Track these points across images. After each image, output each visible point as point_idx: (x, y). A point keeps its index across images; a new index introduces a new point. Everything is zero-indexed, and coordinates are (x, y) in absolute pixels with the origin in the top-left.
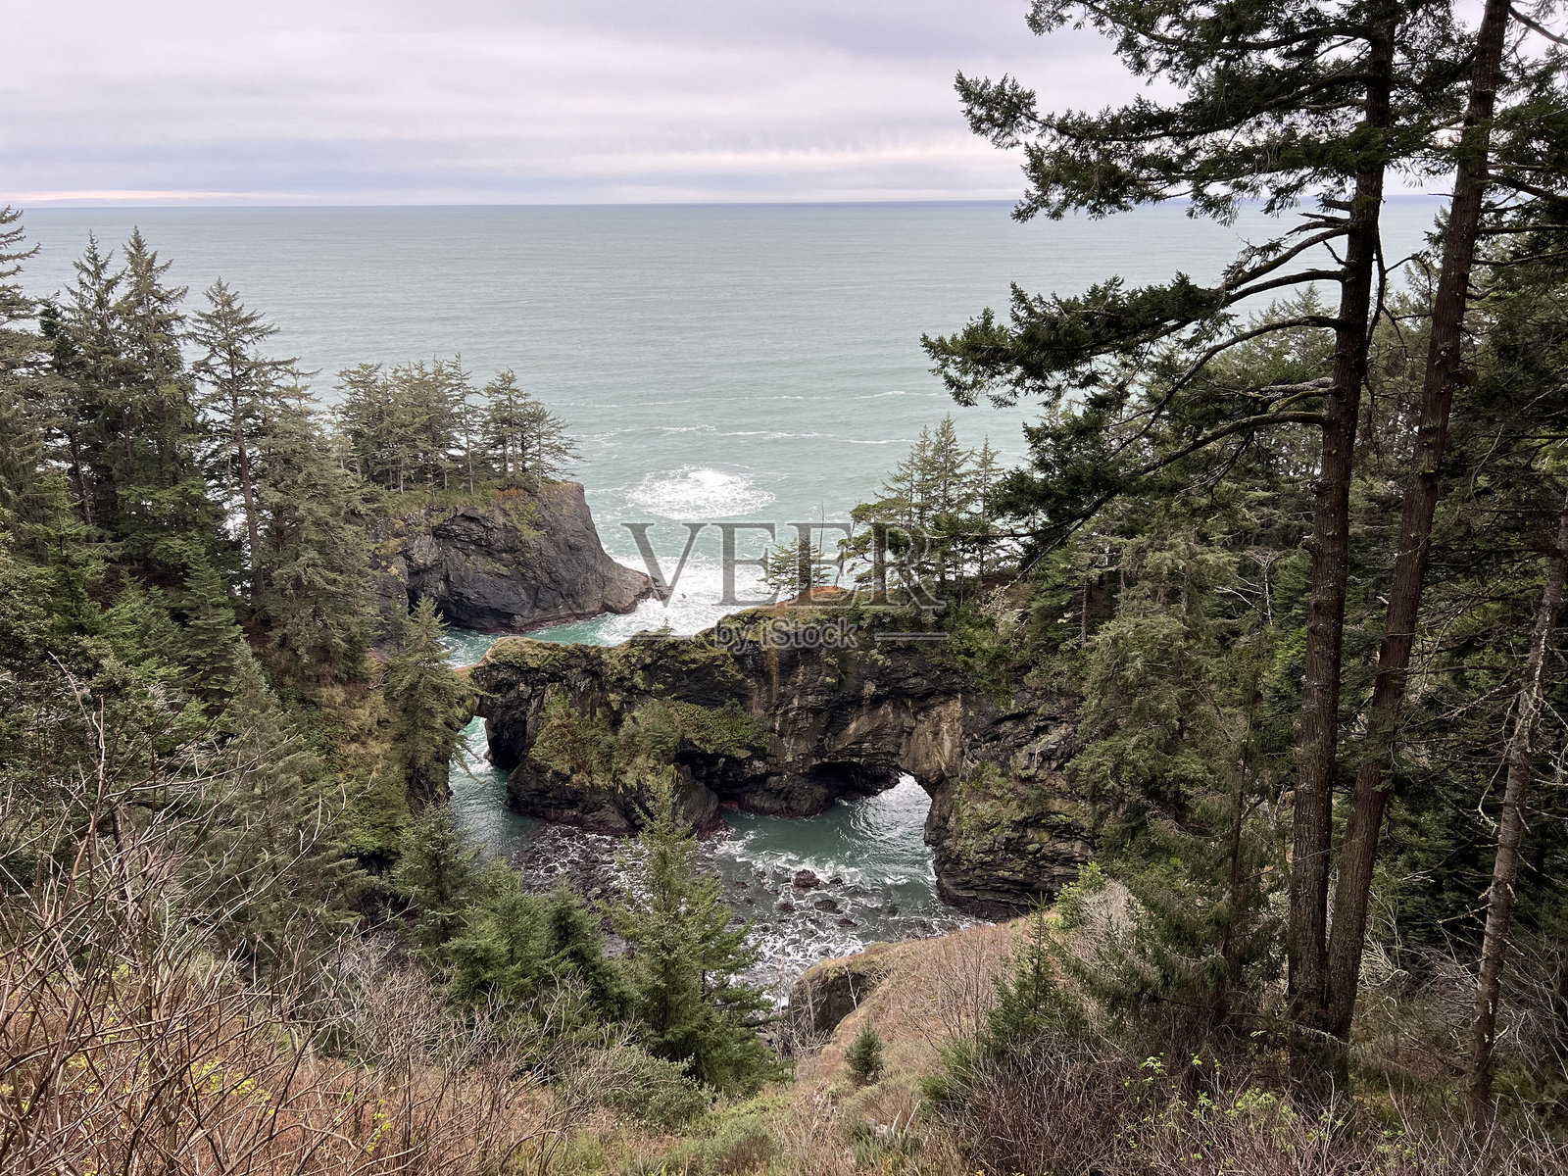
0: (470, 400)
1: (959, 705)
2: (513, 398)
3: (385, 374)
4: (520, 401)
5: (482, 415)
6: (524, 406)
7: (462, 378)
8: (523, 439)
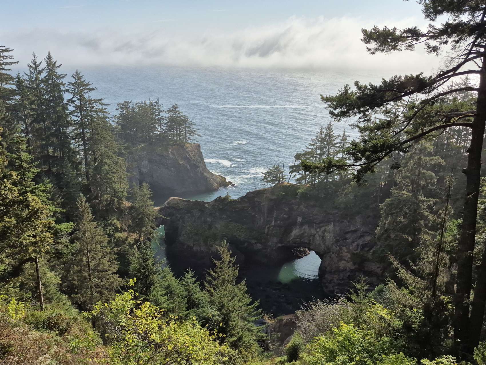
1: (332, 226)
2: (177, 114)
3: (133, 105)
4: (179, 115)
5: (166, 120)
6: (180, 117)
7: (159, 106)
8: (180, 128)
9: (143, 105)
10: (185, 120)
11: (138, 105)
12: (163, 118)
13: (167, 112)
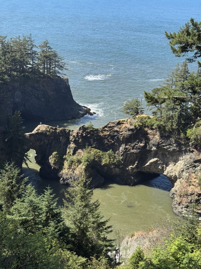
1: (183, 155)
2: (47, 49)
3: (8, 40)
4: (50, 50)
5: (38, 54)
7: (32, 41)
8: (50, 63)
10: (55, 56)
12: (35, 52)
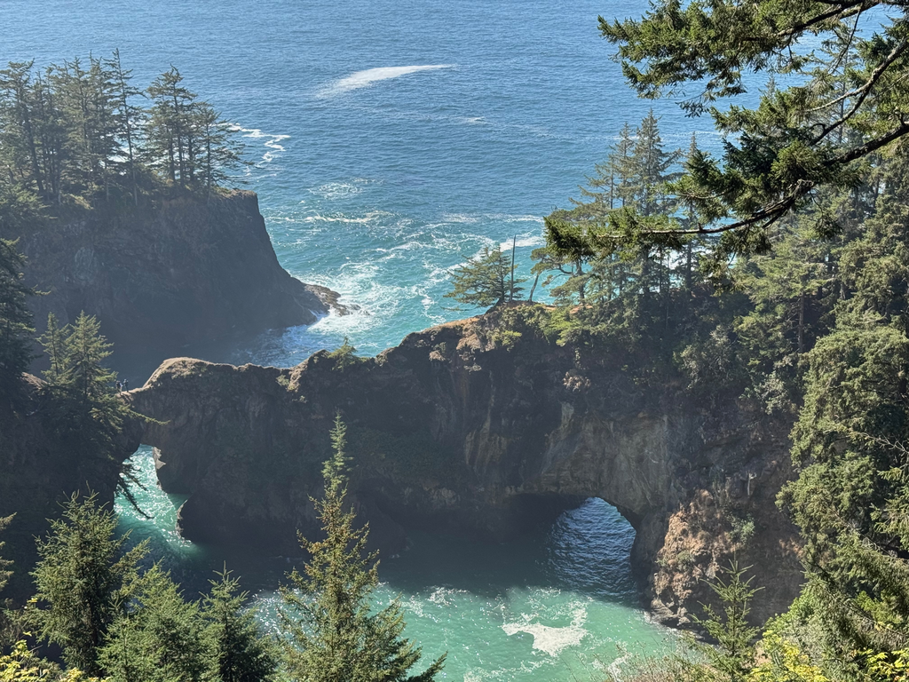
0: (130, 100)
1: (665, 428)
2: (178, 99)
3: (39, 74)
5: (145, 118)
6: (190, 107)
7: (121, 75)
8: (191, 145)
9: (71, 72)
10: (207, 119)
11: (54, 73)
12: (134, 113)
13: (148, 95)
